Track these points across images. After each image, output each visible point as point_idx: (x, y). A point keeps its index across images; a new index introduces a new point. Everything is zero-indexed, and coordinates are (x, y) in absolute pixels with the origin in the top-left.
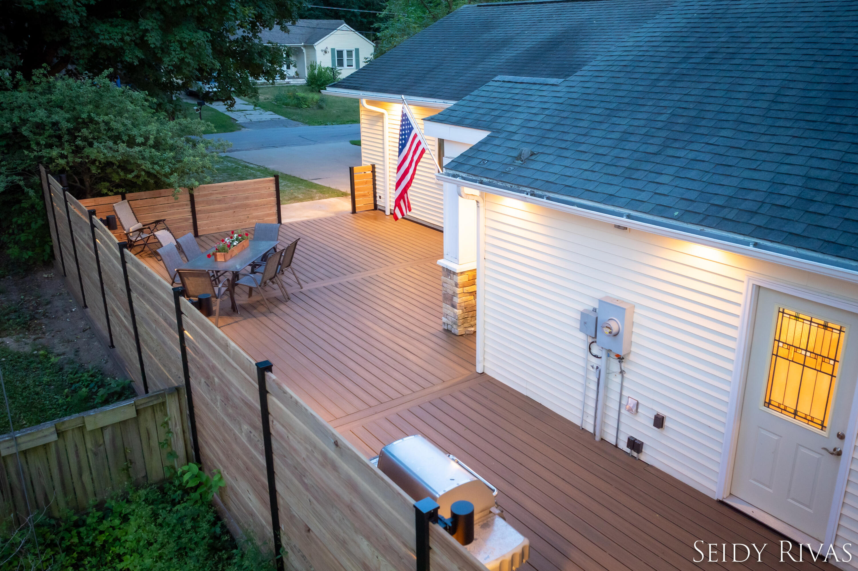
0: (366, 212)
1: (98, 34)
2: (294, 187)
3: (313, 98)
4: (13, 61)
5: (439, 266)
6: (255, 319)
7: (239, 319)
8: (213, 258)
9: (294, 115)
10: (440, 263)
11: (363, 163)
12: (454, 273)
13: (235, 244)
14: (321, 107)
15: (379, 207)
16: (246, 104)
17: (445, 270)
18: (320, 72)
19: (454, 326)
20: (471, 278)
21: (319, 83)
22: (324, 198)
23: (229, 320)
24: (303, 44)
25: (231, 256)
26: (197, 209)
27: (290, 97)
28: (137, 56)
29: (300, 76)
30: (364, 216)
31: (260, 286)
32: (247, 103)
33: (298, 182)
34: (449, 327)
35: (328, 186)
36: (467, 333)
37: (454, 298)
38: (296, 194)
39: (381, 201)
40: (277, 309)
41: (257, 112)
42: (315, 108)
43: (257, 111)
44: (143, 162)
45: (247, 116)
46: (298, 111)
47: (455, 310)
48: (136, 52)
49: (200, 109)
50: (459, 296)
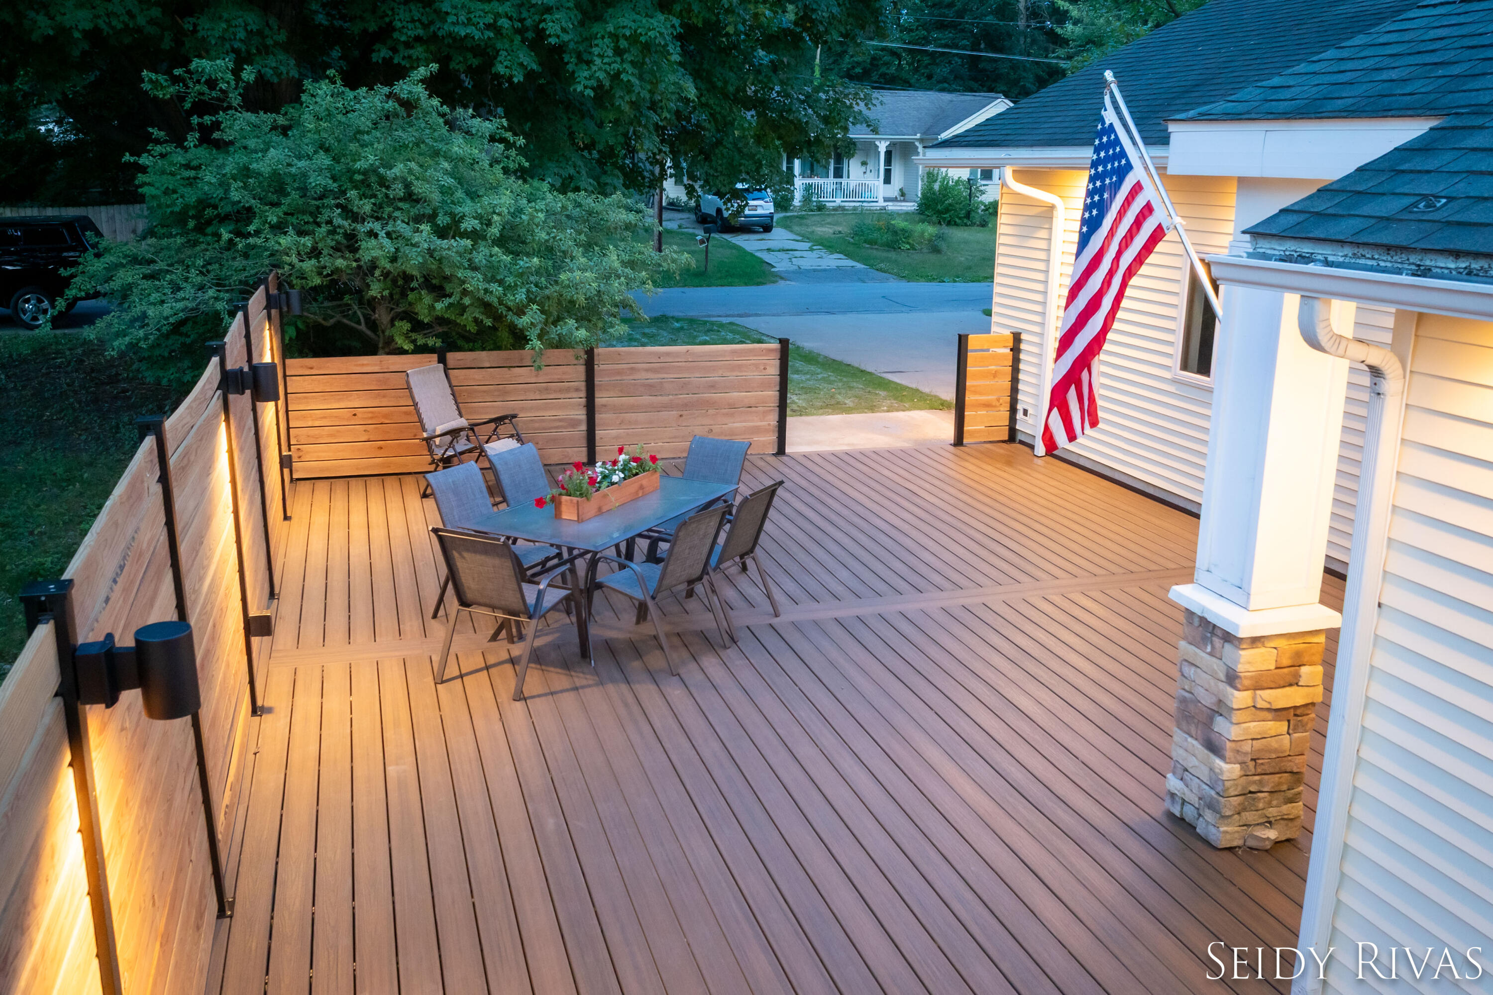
0: (988, 446)
1: (447, 13)
2: (840, 384)
3: (923, 233)
4: (281, 67)
5: (1174, 605)
6: (624, 687)
7: (584, 682)
8: (549, 508)
9: (882, 261)
10: (1180, 595)
11: (994, 328)
12: (1228, 638)
13: (615, 478)
14: (936, 250)
15: (1020, 437)
16: (797, 241)
17: (1196, 622)
18: (945, 188)
19: (1209, 815)
20: (1286, 662)
21: (939, 207)
22: (897, 410)
23: (559, 679)
24: (918, 136)
25: (600, 509)
26: (598, 401)
27: (880, 229)
28: (521, 64)
29: (907, 197)
30: (982, 453)
31: (653, 598)
32: (800, 238)
33: (854, 375)
34: (1189, 813)
35: (914, 386)
36: (1251, 843)
37: (1219, 719)
38: (840, 398)
39: (1026, 422)
40: (693, 666)
41: (815, 254)
42: (925, 250)
43: (815, 252)
44: (469, 273)
45: (794, 260)
46: (892, 255)
47: (1218, 762)
48: (521, 56)
49: (708, 240)
50: (1236, 717)
